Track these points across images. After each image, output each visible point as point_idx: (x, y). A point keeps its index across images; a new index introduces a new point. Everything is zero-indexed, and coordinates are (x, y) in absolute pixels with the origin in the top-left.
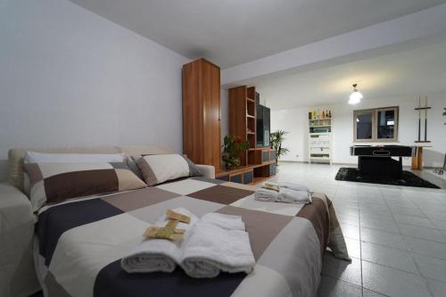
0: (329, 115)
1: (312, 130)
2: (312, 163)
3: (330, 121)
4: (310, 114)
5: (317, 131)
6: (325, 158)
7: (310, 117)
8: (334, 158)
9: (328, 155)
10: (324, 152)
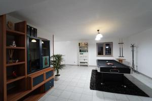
0: (87, 45)
1: (80, 51)
2: (81, 65)
3: (87, 47)
4: (79, 44)
5: (82, 52)
6: (86, 64)
7: (79, 45)
8: (89, 64)
9: (87, 63)
10: (86, 61)
